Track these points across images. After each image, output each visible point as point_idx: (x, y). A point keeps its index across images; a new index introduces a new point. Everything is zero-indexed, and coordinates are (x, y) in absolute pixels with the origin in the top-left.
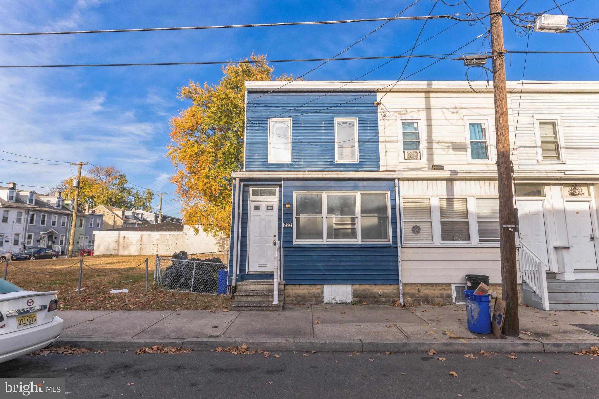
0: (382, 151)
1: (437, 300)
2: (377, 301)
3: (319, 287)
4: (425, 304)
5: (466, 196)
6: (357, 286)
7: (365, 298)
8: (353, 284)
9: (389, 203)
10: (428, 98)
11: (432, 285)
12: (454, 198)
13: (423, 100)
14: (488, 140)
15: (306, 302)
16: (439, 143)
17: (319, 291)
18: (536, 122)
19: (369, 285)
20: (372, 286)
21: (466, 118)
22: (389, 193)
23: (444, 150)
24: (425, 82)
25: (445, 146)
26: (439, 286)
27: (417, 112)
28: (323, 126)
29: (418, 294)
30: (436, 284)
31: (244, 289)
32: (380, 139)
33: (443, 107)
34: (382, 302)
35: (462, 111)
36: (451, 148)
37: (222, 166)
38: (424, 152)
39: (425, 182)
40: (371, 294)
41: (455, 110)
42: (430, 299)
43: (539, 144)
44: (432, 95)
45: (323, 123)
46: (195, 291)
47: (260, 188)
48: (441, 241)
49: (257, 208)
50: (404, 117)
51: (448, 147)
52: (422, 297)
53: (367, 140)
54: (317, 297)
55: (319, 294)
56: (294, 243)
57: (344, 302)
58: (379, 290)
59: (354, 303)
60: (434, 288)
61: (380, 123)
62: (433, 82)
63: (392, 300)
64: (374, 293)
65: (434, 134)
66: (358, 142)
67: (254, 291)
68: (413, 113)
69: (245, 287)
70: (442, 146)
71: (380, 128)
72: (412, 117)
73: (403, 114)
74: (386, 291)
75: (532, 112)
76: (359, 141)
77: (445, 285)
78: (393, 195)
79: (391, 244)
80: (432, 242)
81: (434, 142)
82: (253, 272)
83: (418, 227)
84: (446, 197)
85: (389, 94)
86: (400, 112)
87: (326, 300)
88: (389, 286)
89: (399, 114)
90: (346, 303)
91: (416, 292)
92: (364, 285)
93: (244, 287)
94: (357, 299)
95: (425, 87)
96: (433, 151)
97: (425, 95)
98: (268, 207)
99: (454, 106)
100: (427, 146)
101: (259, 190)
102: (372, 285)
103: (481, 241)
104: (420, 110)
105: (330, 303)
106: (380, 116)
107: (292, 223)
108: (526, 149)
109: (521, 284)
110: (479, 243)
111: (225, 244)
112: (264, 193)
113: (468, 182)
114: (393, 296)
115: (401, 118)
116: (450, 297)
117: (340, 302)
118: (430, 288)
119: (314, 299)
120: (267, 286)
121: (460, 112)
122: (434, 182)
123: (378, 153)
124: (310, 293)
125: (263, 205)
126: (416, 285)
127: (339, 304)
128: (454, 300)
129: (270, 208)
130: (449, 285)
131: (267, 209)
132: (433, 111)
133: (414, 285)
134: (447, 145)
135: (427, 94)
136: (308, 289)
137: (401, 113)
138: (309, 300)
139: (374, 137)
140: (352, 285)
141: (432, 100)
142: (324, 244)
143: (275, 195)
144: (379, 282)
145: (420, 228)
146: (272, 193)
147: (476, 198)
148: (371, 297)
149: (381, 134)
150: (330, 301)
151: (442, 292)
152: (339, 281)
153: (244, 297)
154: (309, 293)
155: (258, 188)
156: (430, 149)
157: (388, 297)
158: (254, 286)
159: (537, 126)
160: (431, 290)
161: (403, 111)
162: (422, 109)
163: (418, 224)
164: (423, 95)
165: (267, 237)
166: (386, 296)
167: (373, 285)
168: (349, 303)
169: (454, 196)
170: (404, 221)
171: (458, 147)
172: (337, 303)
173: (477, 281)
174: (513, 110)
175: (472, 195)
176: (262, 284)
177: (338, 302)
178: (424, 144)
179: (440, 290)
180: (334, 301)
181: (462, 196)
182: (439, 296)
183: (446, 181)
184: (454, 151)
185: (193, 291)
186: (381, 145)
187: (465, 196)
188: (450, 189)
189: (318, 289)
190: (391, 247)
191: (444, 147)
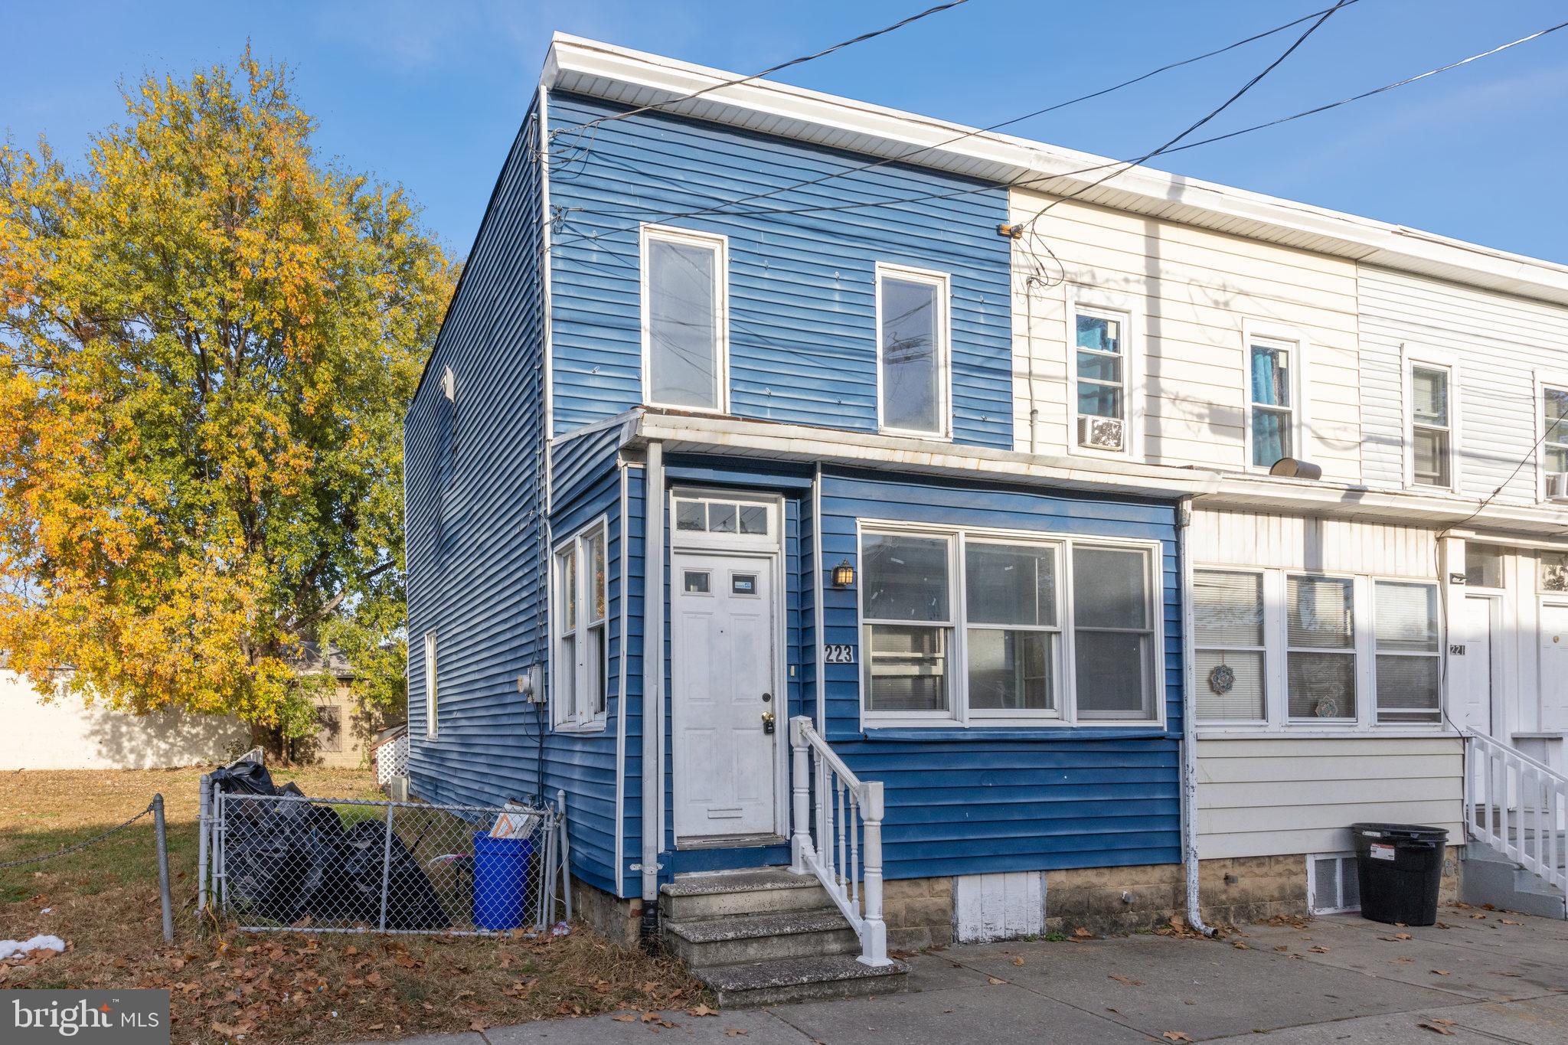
0: (1020, 409)
1: (1270, 909)
2: (1115, 923)
3: (943, 885)
4: (1243, 921)
5: (1351, 573)
6: (1060, 878)
7: (1081, 914)
8: (1047, 871)
9: (1158, 583)
10: (1152, 238)
11: (1260, 860)
12: (1322, 579)
13: (1139, 245)
14: (1293, 407)
15: (903, 943)
16: (1177, 402)
17: (943, 901)
18: (1408, 368)
19: (1095, 872)
20: (1102, 874)
21: (1250, 327)
22: (1158, 548)
23: (1189, 427)
24: (1166, 177)
25: (1191, 413)
26: (1278, 862)
27: (1123, 283)
28: (837, 286)
29: (1225, 891)
30: (1270, 857)
31: (697, 912)
32: (1018, 365)
33: (1191, 280)
34: (1131, 925)
35: (1238, 303)
36: (1207, 420)
37: (133, 461)
38: (1134, 427)
39: (1250, 518)
40: (1100, 899)
41: (1221, 297)
42: (1252, 906)
43: (1409, 436)
44: (1165, 230)
45: (837, 274)
46: (398, 926)
47: (707, 501)
48: (1288, 720)
49: (698, 581)
50: (1086, 295)
51: (1200, 416)
52: (1234, 899)
53: (977, 362)
54: (935, 923)
55: (944, 911)
56: (864, 724)
57: (1020, 933)
58: (1121, 884)
59: (1049, 936)
60: (1265, 869)
61: (1018, 304)
62: (1189, 181)
63: (1155, 917)
64: (1109, 896)
65: (1166, 368)
66: (949, 368)
67: (737, 915)
68: (1111, 285)
69: (702, 902)
70: (1184, 412)
71: (1018, 325)
72: (1108, 298)
73: (1083, 284)
74: (1141, 888)
75: (1399, 334)
76: (955, 364)
77: (1292, 859)
78: (1176, 558)
79: (1161, 728)
80: (1263, 722)
81: (1163, 395)
82: (695, 842)
83: (1229, 671)
84: (1303, 573)
85: (1062, 208)
86: (1076, 274)
87: (964, 934)
88: (1149, 869)
89: (1073, 282)
90: (1026, 939)
91: (1220, 884)
92: (1080, 872)
93: (701, 905)
94: (1057, 922)
95: (1162, 194)
96: (1159, 424)
97: (1146, 225)
98: (736, 578)
99: (1221, 283)
100: (1145, 405)
101: (734, 507)
102: (1102, 870)
103: (1382, 718)
104: (1132, 277)
105: (977, 941)
106: (1018, 281)
107: (856, 646)
108: (1382, 447)
109: (1463, 846)
110: (1376, 726)
111: (121, 735)
112: (723, 521)
113: (1356, 526)
114: (1158, 901)
115: (1079, 297)
116: (1301, 895)
117: (1009, 934)
118: (1257, 871)
119: (926, 929)
120: (785, 893)
121: (1233, 306)
122: (1274, 520)
123: (1010, 414)
124: (914, 911)
125: (721, 572)
126: (1222, 863)
127: (1004, 940)
128: (1311, 902)
129: (744, 584)
130: (1300, 858)
131: (736, 590)
132: (1166, 289)
133: (1216, 865)
134: (1197, 410)
135: (1152, 224)
136: (906, 896)
137: (1079, 280)
138: (910, 935)
139: (999, 353)
140: (1043, 874)
141: (1165, 249)
142: (963, 729)
143: (765, 533)
144: (1125, 858)
145: (1234, 674)
146: (754, 522)
147: (1377, 583)
148: (1098, 912)
149: (1019, 347)
150: (979, 934)
151: (1283, 880)
152: (1008, 862)
153: (731, 946)
154: (910, 910)
155: (701, 500)
156: (1152, 416)
157: (1143, 907)
158: (738, 896)
159: (1408, 378)
160: (1257, 875)
161: (1082, 274)
162: (1137, 277)
163: (1229, 662)
164: (1139, 225)
165: (739, 700)
166: (1142, 905)
167: (1105, 871)
168: (1033, 938)
169: (1321, 570)
170: (1197, 651)
171: (1220, 421)
172: (999, 938)
173: (1426, 844)
174: (1361, 319)
175: (1365, 572)
176: (768, 886)
177: (1001, 933)
178: (1135, 401)
179: (1280, 875)
180: (990, 933)
181: (1340, 571)
182: (1276, 894)
183: (1304, 517)
184: (1214, 431)
185: (387, 926)
186: (1019, 387)
187: (1348, 573)
188: (1313, 548)
189: (938, 895)
190: (1161, 738)
191: (1189, 417)
